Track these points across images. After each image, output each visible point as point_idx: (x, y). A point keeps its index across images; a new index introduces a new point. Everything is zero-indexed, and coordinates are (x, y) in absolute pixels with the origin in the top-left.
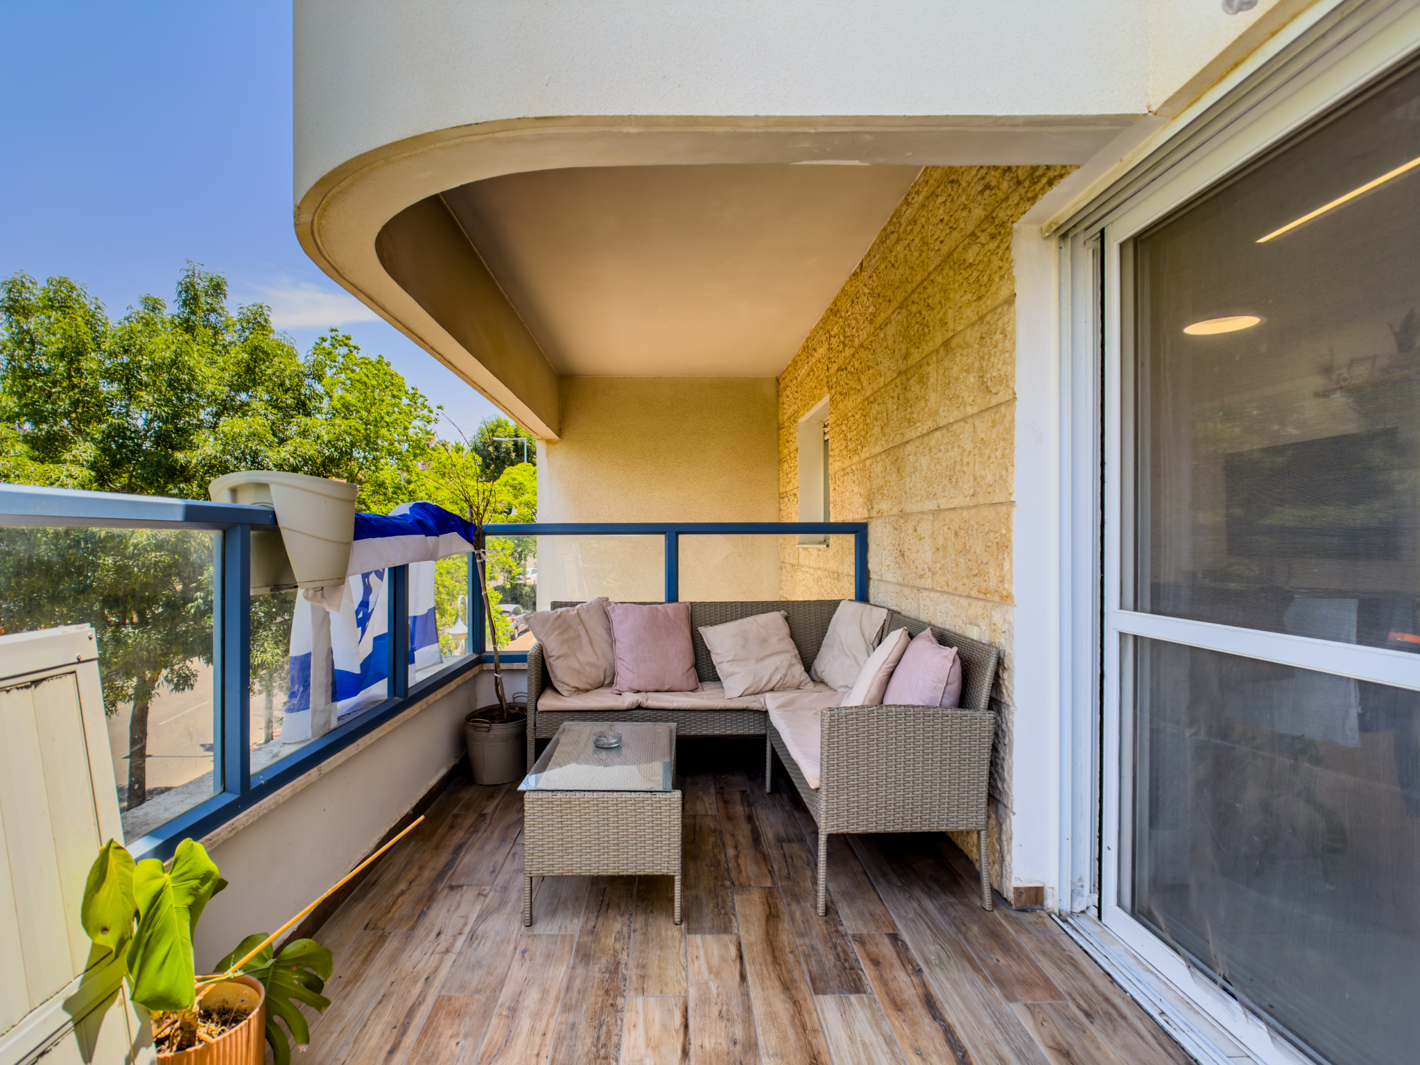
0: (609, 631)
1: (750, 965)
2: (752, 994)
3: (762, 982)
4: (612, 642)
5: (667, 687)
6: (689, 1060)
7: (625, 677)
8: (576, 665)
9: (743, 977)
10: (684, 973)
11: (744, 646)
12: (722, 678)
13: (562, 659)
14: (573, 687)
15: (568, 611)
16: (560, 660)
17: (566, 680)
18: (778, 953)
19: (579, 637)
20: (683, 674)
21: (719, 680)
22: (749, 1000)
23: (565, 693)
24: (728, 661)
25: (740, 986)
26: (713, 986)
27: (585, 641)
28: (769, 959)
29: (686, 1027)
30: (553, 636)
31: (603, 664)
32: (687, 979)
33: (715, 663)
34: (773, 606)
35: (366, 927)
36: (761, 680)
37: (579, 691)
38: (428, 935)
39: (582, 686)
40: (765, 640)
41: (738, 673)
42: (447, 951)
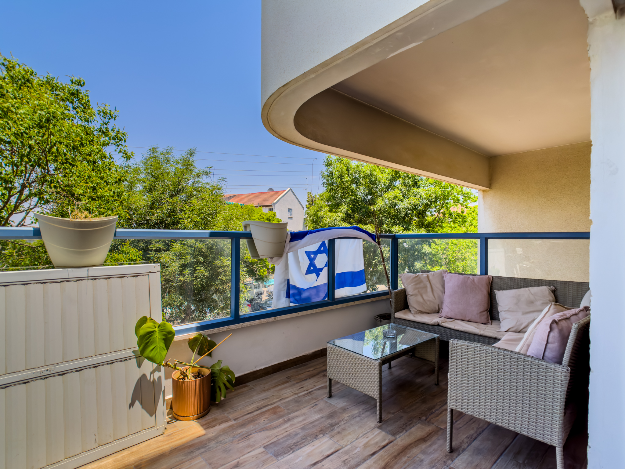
0: (443, 286)
1: (383, 451)
2: (368, 462)
3: (379, 460)
4: (443, 292)
5: (467, 319)
6: (313, 467)
7: (446, 310)
8: (421, 300)
9: (374, 454)
10: (355, 439)
11: (516, 304)
12: (501, 320)
13: (414, 296)
14: (418, 310)
15: (422, 275)
16: (412, 297)
17: (415, 306)
18: (403, 454)
19: (426, 287)
20: (477, 314)
21: (499, 320)
22: (363, 462)
23: (413, 312)
24: (505, 311)
25: (367, 456)
26: (358, 449)
27: (429, 289)
28: (395, 454)
29: (328, 456)
30: (410, 286)
31: (437, 302)
32: (351, 443)
33: (499, 311)
34: (546, 283)
35: (287, 378)
36: (522, 324)
37: (421, 312)
38: (300, 386)
39: (423, 310)
40: (532, 302)
41: (509, 318)
42: (297, 394)
